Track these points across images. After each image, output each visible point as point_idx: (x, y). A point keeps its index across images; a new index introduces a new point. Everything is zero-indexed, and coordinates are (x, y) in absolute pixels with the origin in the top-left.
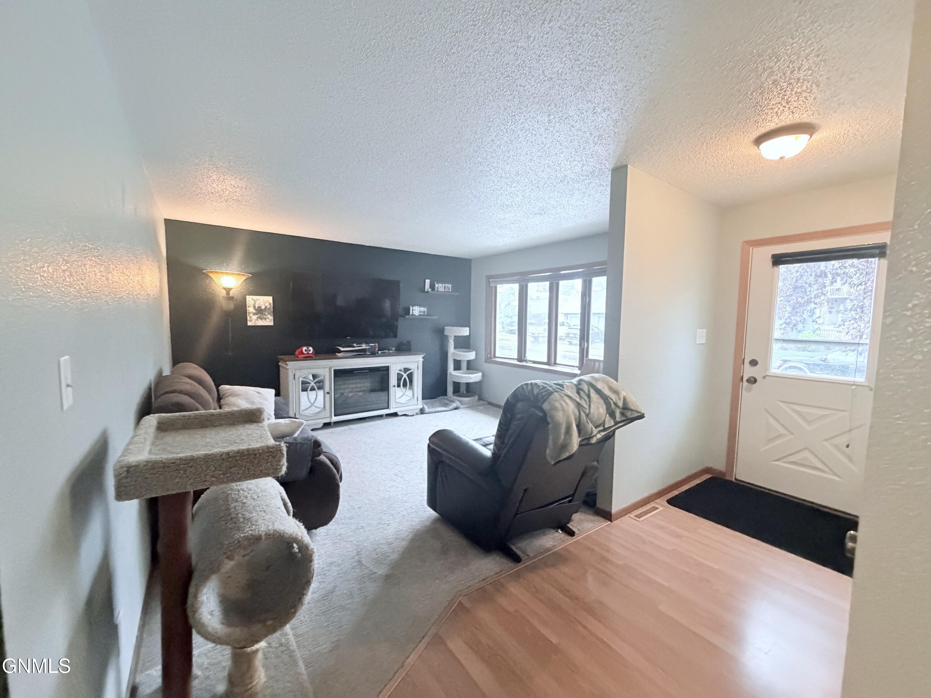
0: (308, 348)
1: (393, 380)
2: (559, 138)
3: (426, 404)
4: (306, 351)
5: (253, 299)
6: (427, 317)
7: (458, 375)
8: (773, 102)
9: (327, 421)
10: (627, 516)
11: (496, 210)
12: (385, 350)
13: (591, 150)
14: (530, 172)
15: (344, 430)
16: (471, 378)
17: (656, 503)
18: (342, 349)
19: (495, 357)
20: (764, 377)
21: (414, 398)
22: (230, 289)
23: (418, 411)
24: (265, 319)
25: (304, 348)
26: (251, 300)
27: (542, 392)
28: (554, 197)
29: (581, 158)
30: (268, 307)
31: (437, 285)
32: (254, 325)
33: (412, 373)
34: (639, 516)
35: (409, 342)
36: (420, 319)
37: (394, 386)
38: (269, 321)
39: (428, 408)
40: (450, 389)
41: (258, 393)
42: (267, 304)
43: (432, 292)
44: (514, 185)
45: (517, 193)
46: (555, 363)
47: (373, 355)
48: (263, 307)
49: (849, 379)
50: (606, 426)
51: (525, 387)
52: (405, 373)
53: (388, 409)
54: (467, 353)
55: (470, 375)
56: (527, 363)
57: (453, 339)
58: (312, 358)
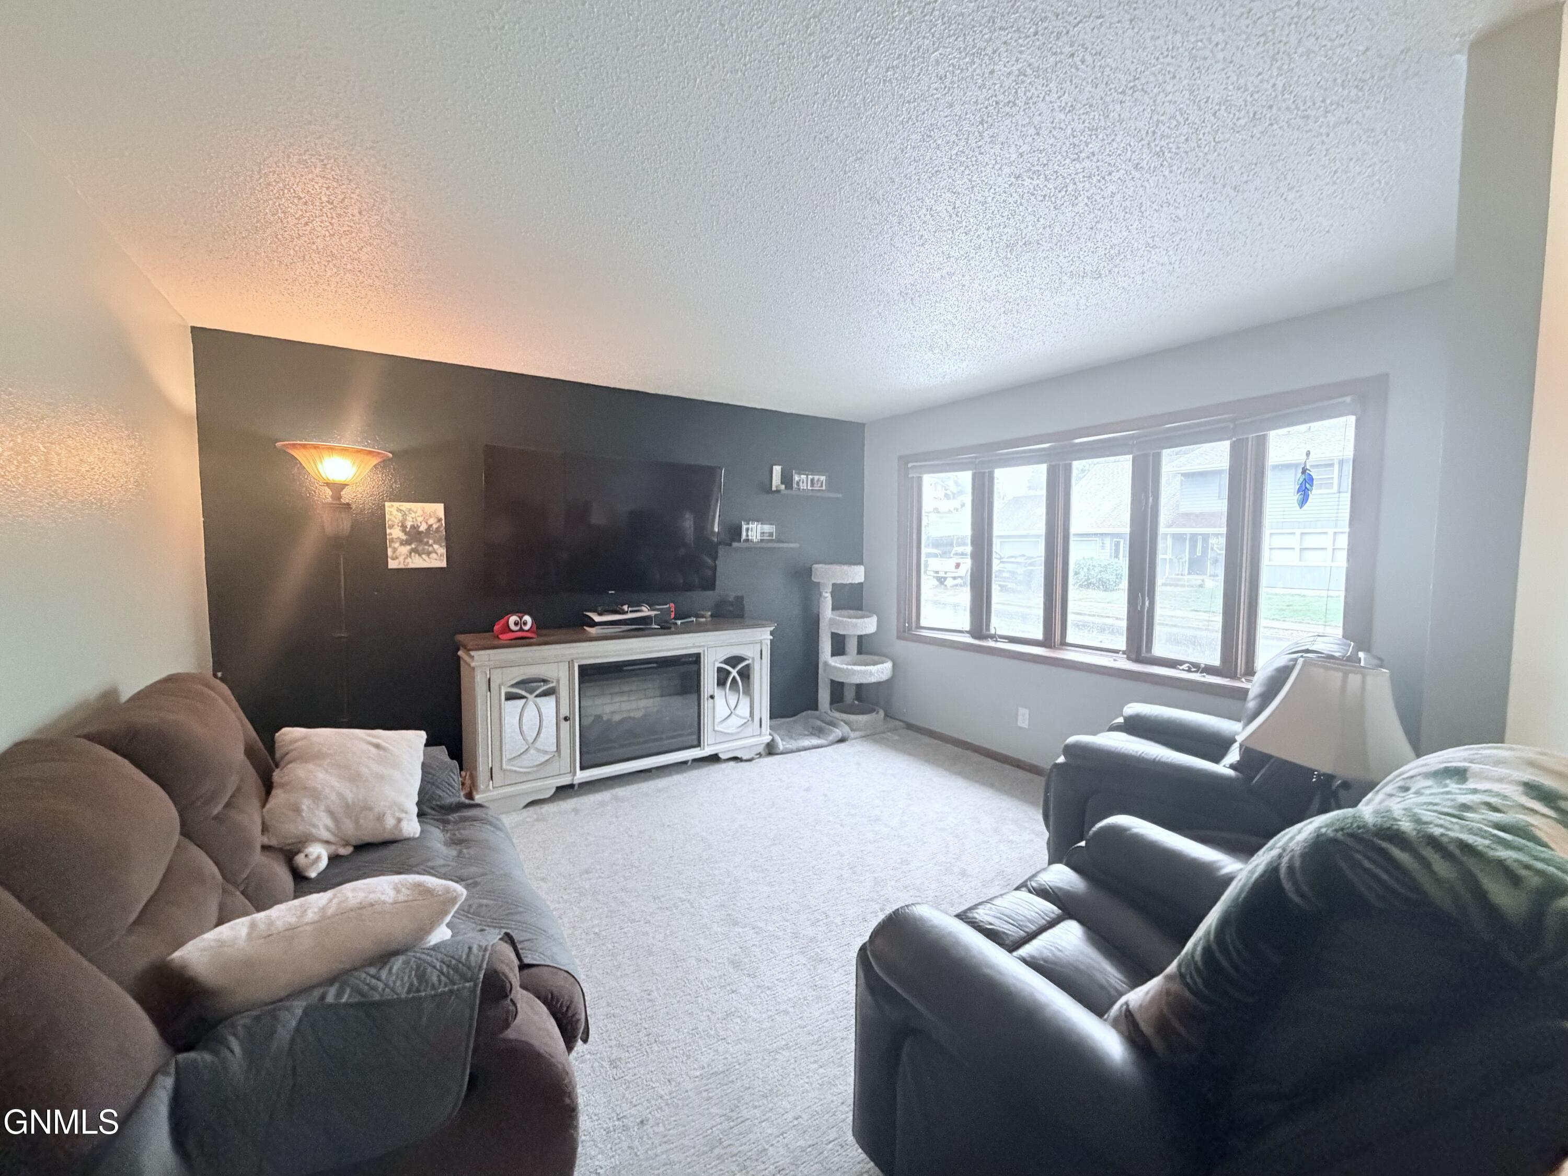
0: (521, 618)
1: (709, 684)
3: (777, 730)
4: (516, 624)
5: (399, 510)
6: (776, 545)
7: (843, 666)
9: (565, 781)
12: (690, 617)
15: (602, 804)
16: (871, 674)
18: (597, 618)
19: (919, 627)
21: (753, 720)
22: (343, 486)
23: (761, 749)
24: (429, 554)
25: (513, 619)
26: (395, 512)
30: (435, 526)
31: (796, 478)
32: (402, 566)
33: (748, 666)
35: (740, 599)
36: (762, 549)
37: (712, 697)
38: (437, 559)
39: (782, 740)
40: (824, 696)
42: (432, 521)
43: (788, 492)
47: (666, 631)
48: (423, 528)
52: (734, 667)
53: (699, 748)
54: (860, 621)
55: (868, 668)
56: (997, 641)
57: (830, 590)
58: (528, 641)
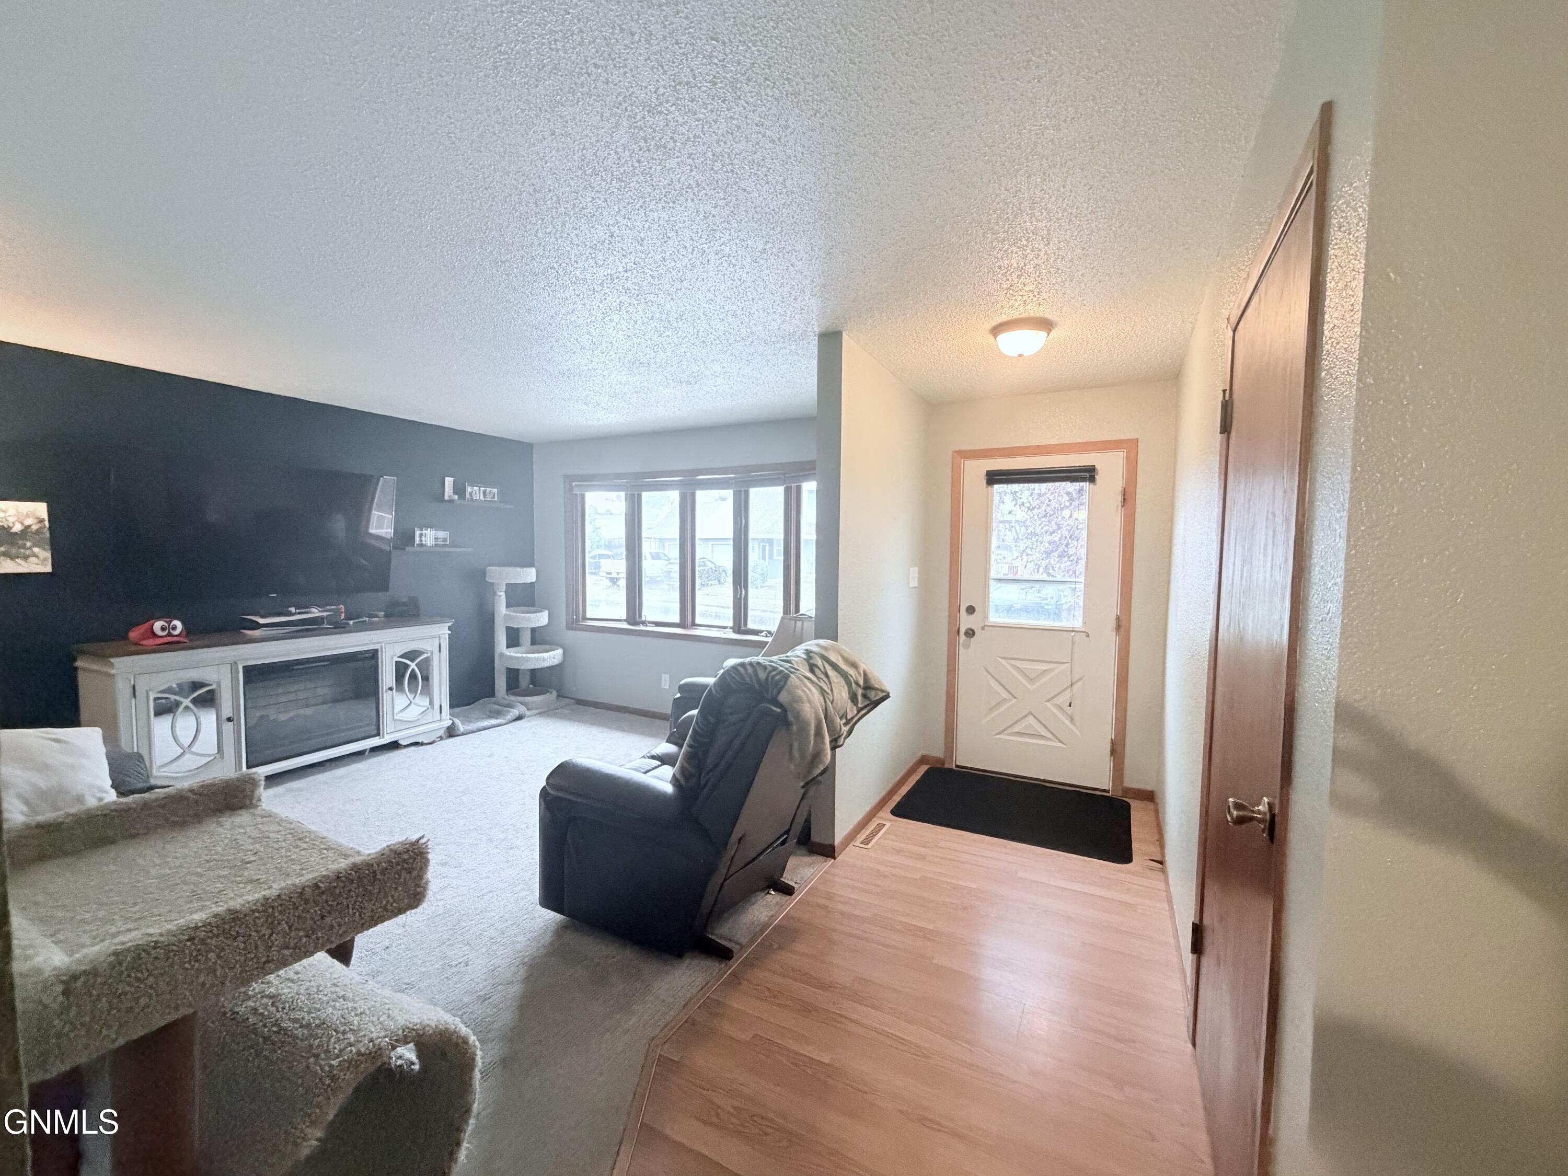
0: (169, 623)
1: (387, 676)
2: (767, 278)
3: (458, 716)
4: (163, 629)
6: (452, 550)
7: (520, 655)
10: (851, 845)
11: (618, 367)
12: (362, 617)
13: (804, 303)
14: (703, 317)
16: (544, 660)
17: (880, 818)
18: (261, 621)
19: (585, 619)
20: (983, 628)
21: (433, 708)
23: (441, 733)
24: (26, 557)
25: (158, 625)
27: (773, 677)
28: (721, 360)
29: (785, 311)
30: (34, 528)
31: (469, 489)
33: (426, 659)
34: (866, 842)
36: (436, 553)
37: (391, 689)
38: (37, 563)
39: (462, 724)
40: (501, 683)
42: (29, 522)
43: (462, 502)
44: (667, 333)
45: (666, 346)
46: (694, 624)
47: (339, 630)
48: (17, 529)
50: (849, 717)
52: (412, 661)
53: (378, 737)
54: (532, 615)
55: (541, 655)
56: (647, 626)
57: (504, 589)
58: (182, 645)
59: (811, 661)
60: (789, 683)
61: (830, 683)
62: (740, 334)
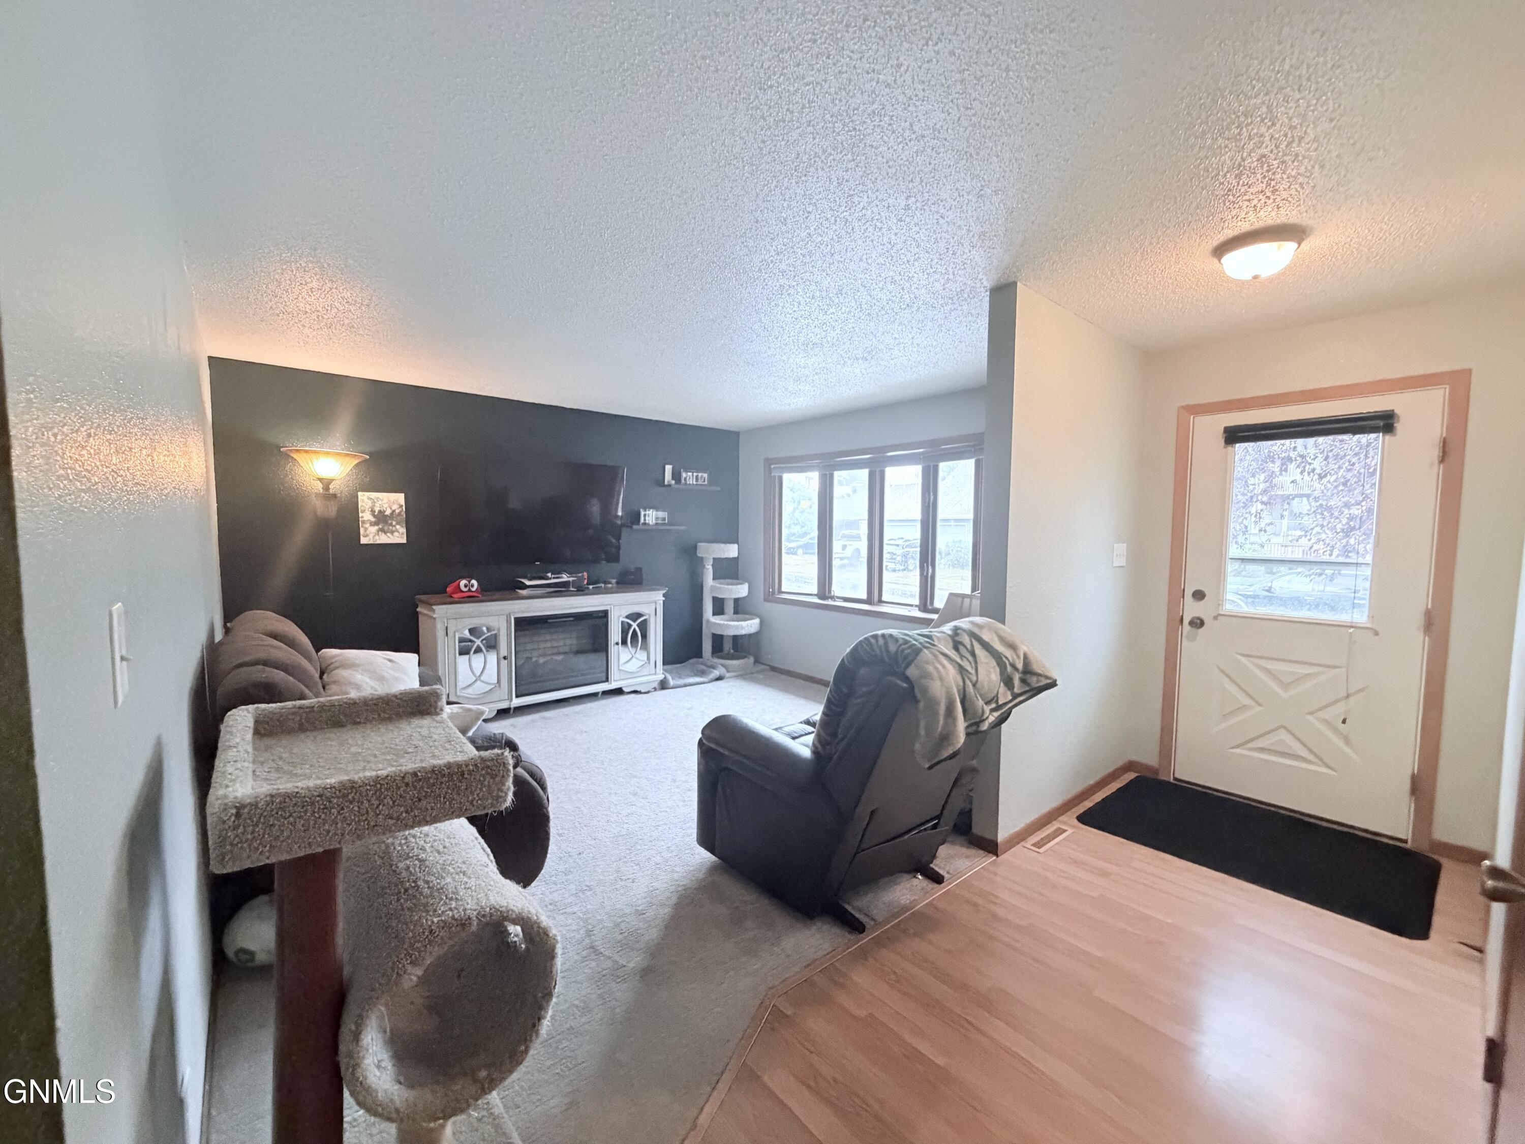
0: (469, 582)
1: (615, 634)
2: (918, 235)
3: (670, 672)
4: (466, 586)
5: (369, 498)
6: (668, 528)
7: (722, 622)
8: (1253, 190)
9: (504, 705)
10: (1020, 845)
11: (794, 351)
12: (599, 583)
13: (965, 257)
14: (862, 289)
15: (533, 721)
16: (742, 628)
17: (1062, 822)
18: (528, 583)
19: (780, 592)
20: (1216, 618)
21: (649, 662)
22: (331, 481)
23: (656, 685)
24: (392, 532)
25: (463, 582)
26: (366, 500)
27: (903, 650)
28: (892, 331)
29: (946, 269)
30: (397, 511)
31: (684, 475)
32: (371, 542)
33: (645, 621)
34: (1038, 845)
35: (639, 570)
36: (657, 531)
37: (617, 644)
38: (399, 536)
39: (673, 679)
40: (707, 646)
41: (390, 661)
42: (395, 507)
43: (677, 486)
44: (831, 310)
45: (834, 324)
46: (880, 601)
47: (581, 593)
48: (388, 512)
49: (1344, 617)
50: (1000, 702)
51: (873, 641)
52: (634, 621)
53: (607, 683)
54: (734, 587)
55: (740, 623)
56: (835, 601)
57: (711, 563)
58: (477, 599)
59: (957, 638)
60: (918, 658)
61: (976, 662)
62: (904, 301)
